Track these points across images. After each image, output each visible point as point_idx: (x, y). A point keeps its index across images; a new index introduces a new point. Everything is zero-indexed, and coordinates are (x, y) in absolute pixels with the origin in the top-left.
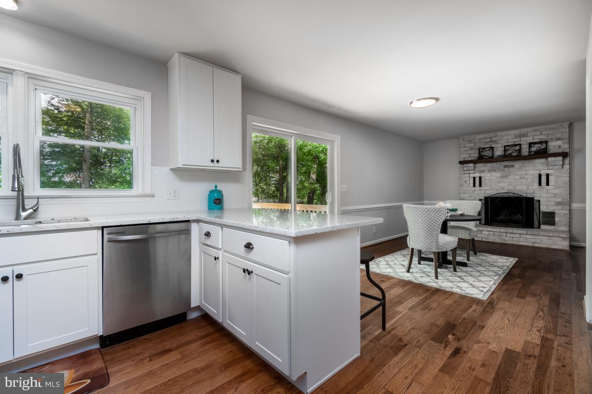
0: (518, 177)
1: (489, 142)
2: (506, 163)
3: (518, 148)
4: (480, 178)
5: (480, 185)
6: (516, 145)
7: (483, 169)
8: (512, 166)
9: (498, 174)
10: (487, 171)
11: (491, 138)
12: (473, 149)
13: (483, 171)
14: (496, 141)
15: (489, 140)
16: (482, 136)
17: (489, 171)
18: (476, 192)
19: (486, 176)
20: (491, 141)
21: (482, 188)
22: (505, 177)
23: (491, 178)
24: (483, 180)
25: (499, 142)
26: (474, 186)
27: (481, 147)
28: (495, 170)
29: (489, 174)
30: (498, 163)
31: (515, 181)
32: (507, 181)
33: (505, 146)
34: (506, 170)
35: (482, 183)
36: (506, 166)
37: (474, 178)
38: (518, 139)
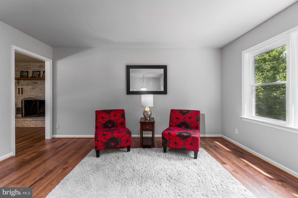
0: (39, 89)
1: (26, 68)
2: (34, 81)
3: (38, 73)
4: (22, 89)
5: (22, 93)
6: (38, 71)
7: (23, 83)
8: (37, 83)
9: (30, 87)
10: (25, 85)
11: (27, 66)
12: (18, 71)
13: (23, 85)
14: (29, 68)
15: (26, 67)
16: (23, 64)
17: (26, 85)
18: (20, 97)
19: (25, 88)
20: (27, 68)
21: (23, 95)
22: (34, 89)
23: (27, 89)
25: (31, 69)
26: (19, 93)
27: (23, 70)
28: (29, 85)
29: (26, 87)
30: (31, 81)
31: (38, 91)
32: (34, 91)
33: (33, 71)
34: (34, 84)
35: (23, 92)
36: (34, 83)
37: (19, 89)
38: (39, 68)
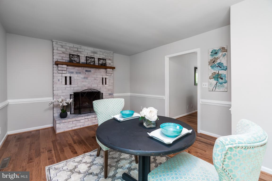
0: (93, 79)
1: (76, 51)
2: (87, 69)
3: (93, 60)
4: (70, 77)
5: (70, 84)
6: (93, 58)
7: (72, 71)
8: (90, 71)
9: (82, 76)
10: (75, 73)
11: (78, 48)
12: (65, 53)
13: (72, 73)
14: (80, 51)
15: (76, 49)
16: (71, 45)
17: (77, 73)
18: (67, 89)
19: (75, 77)
20: (77, 51)
21: (72, 86)
22: (87, 78)
23: (78, 78)
24: (72, 79)
25: (83, 53)
26: (66, 84)
27: (71, 53)
28: (80, 73)
29: (76, 75)
30: (82, 68)
31: (92, 81)
32: (87, 81)
33: (86, 57)
34: (87, 73)
35: (72, 82)
36: (86, 71)
37: (66, 77)
38: (93, 54)
